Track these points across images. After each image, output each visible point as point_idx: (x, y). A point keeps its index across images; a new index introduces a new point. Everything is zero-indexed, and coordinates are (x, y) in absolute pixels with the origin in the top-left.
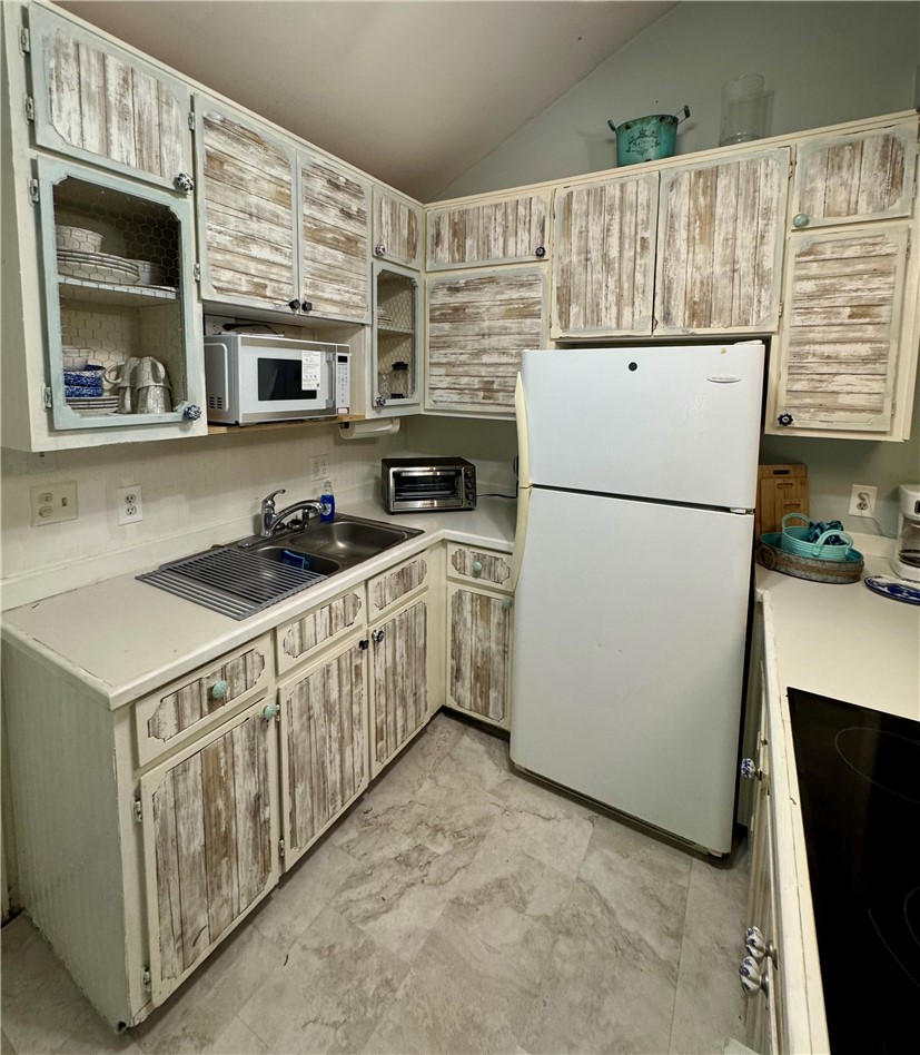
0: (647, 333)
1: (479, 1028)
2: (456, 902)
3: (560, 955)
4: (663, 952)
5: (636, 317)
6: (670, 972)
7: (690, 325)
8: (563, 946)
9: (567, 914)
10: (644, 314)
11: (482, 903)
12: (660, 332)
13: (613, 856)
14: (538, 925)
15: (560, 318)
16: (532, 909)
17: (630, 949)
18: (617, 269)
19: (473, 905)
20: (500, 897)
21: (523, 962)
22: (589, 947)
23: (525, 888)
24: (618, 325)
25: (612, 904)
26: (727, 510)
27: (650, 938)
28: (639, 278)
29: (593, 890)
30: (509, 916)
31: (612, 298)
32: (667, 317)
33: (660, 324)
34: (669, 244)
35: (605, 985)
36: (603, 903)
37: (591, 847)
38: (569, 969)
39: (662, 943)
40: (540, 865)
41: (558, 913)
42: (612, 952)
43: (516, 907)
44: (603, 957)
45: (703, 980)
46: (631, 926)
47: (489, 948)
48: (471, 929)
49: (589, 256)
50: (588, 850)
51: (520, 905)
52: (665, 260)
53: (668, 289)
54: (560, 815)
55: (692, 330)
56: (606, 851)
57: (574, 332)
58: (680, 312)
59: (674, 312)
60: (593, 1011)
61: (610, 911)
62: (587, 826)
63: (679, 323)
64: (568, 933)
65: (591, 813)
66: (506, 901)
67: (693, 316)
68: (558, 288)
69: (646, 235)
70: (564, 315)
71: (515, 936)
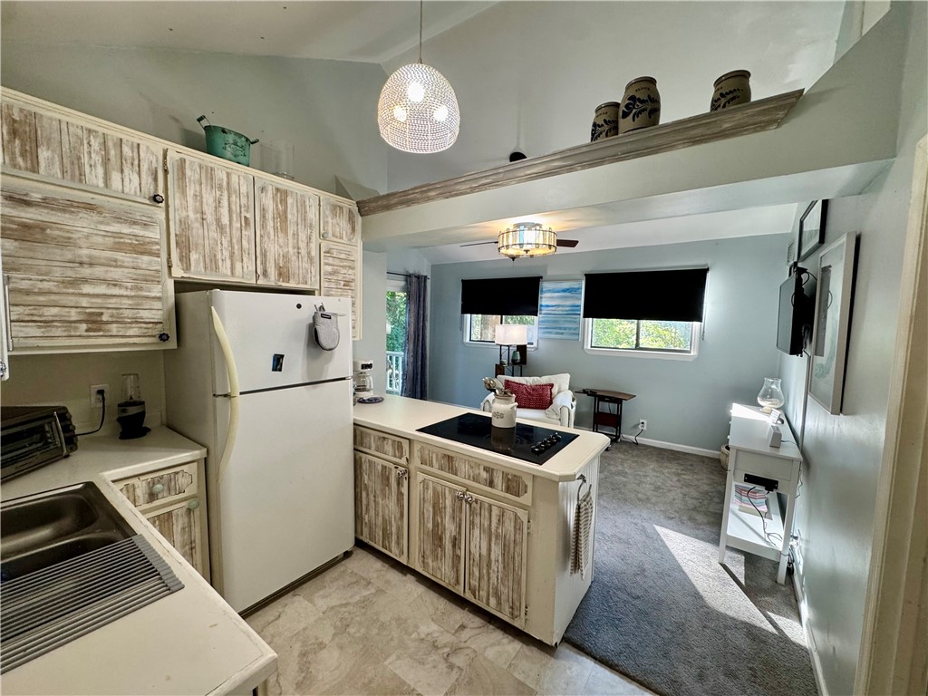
0: (252, 282)
1: (370, 682)
2: (299, 686)
3: (355, 633)
4: (373, 591)
5: (245, 270)
6: (380, 591)
7: (279, 280)
8: (351, 630)
9: (338, 624)
10: (250, 268)
11: (309, 668)
12: (262, 282)
13: (321, 593)
14: (337, 639)
15: (181, 260)
16: (326, 640)
17: (365, 603)
18: (228, 233)
19: (307, 674)
20: (311, 657)
21: (350, 652)
22: (358, 618)
23: (314, 641)
24: (232, 274)
25: (344, 602)
26: (344, 379)
27: (366, 593)
28: (244, 242)
29: (333, 608)
30: (324, 654)
31: (226, 254)
32: (265, 273)
33: (261, 277)
34: (263, 226)
35: (375, 618)
36: (341, 605)
37: (311, 601)
38: (363, 630)
39: (369, 590)
40: (305, 629)
41: (335, 628)
42: (364, 610)
43: (321, 649)
44: (364, 614)
45: (388, 582)
46: (357, 598)
47: (336, 668)
48: (320, 678)
49: (205, 217)
50: (311, 603)
51: (321, 646)
52: (261, 236)
53: (264, 255)
54: (280, 610)
55: (280, 284)
56: (317, 595)
57: (196, 274)
58: (272, 272)
59: (269, 270)
60: (383, 626)
61: (346, 605)
62: (297, 598)
63: (273, 279)
64: (348, 626)
65: (290, 594)
66: (315, 653)
67: (280, 275)
68: (176, 235)
69: (248, 216)
70: (185, 259)
71: (336, 653)
